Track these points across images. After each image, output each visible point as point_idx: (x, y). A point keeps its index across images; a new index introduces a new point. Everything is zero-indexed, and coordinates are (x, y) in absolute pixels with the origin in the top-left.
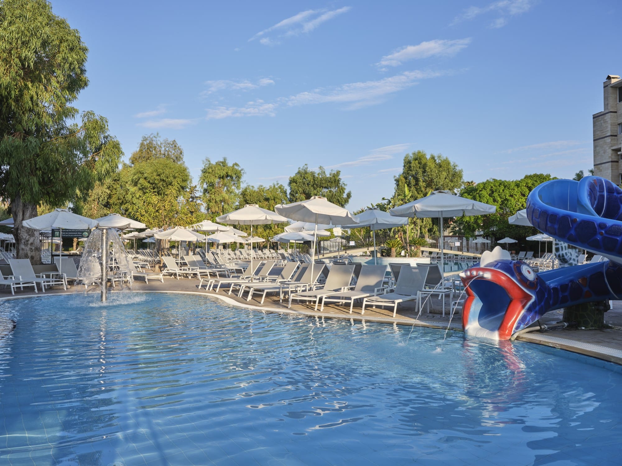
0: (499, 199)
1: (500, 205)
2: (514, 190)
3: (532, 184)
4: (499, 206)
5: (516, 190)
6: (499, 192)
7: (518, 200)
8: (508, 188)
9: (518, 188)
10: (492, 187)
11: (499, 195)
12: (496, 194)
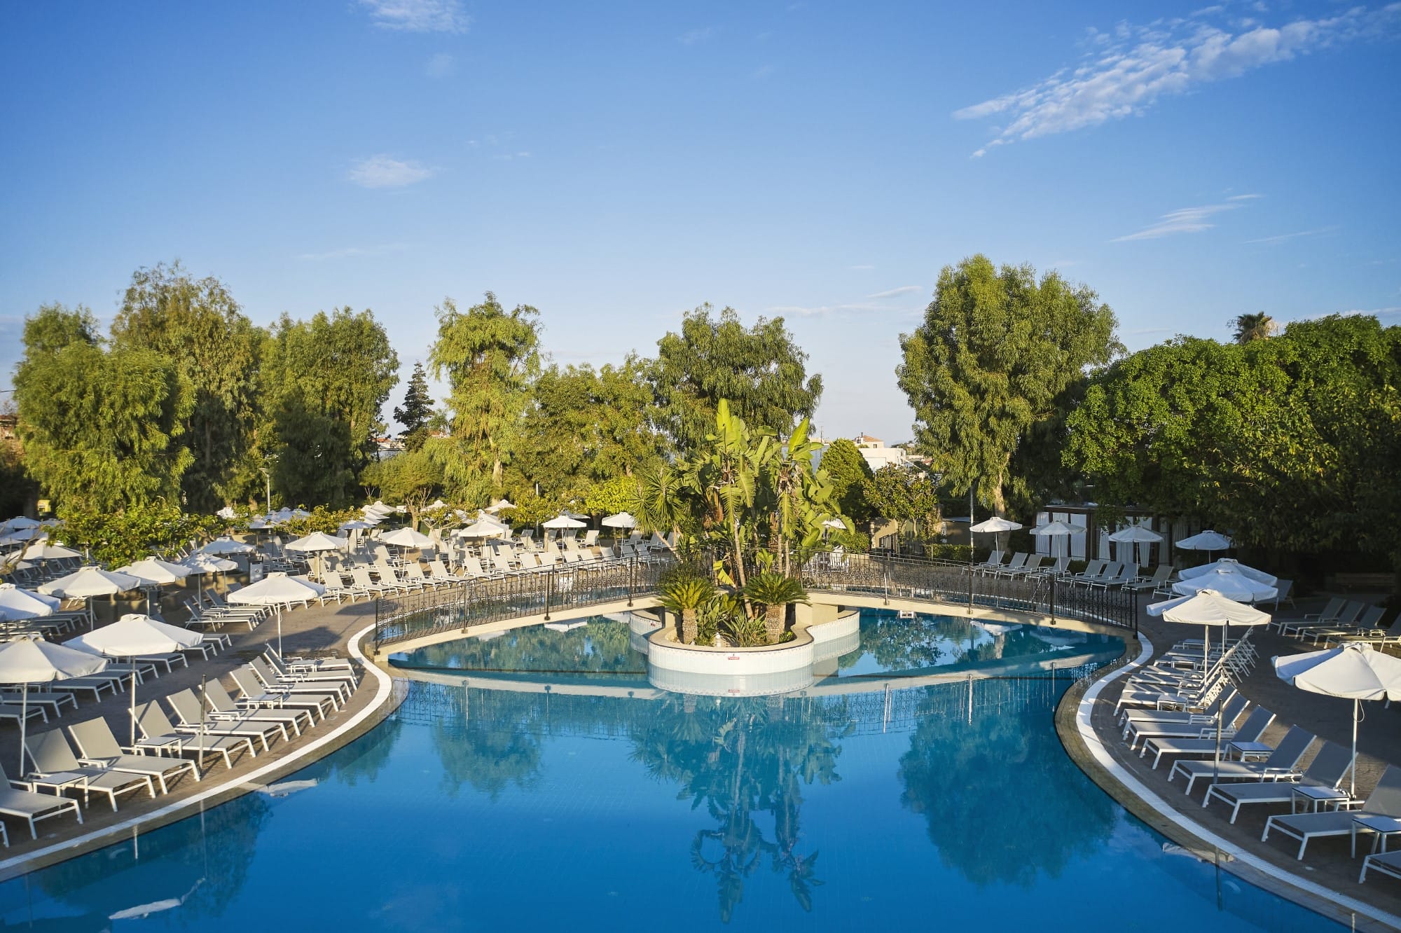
0: (1187, 404)
1: (1193, 423)
2: (1237, 374)
3: (1300, 356)
4: (1190, 427)
5: (1245, 374)
6: (1190, 382)
7: (1253, 408)
8: (1219, 371)
9: (1252, 367)
10: (1170, 366)
11: (1189, 392)
12: (1179, 390)
